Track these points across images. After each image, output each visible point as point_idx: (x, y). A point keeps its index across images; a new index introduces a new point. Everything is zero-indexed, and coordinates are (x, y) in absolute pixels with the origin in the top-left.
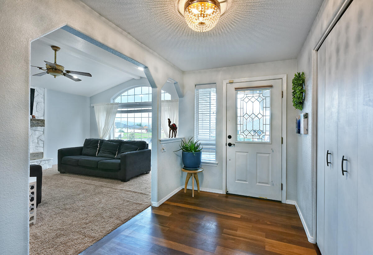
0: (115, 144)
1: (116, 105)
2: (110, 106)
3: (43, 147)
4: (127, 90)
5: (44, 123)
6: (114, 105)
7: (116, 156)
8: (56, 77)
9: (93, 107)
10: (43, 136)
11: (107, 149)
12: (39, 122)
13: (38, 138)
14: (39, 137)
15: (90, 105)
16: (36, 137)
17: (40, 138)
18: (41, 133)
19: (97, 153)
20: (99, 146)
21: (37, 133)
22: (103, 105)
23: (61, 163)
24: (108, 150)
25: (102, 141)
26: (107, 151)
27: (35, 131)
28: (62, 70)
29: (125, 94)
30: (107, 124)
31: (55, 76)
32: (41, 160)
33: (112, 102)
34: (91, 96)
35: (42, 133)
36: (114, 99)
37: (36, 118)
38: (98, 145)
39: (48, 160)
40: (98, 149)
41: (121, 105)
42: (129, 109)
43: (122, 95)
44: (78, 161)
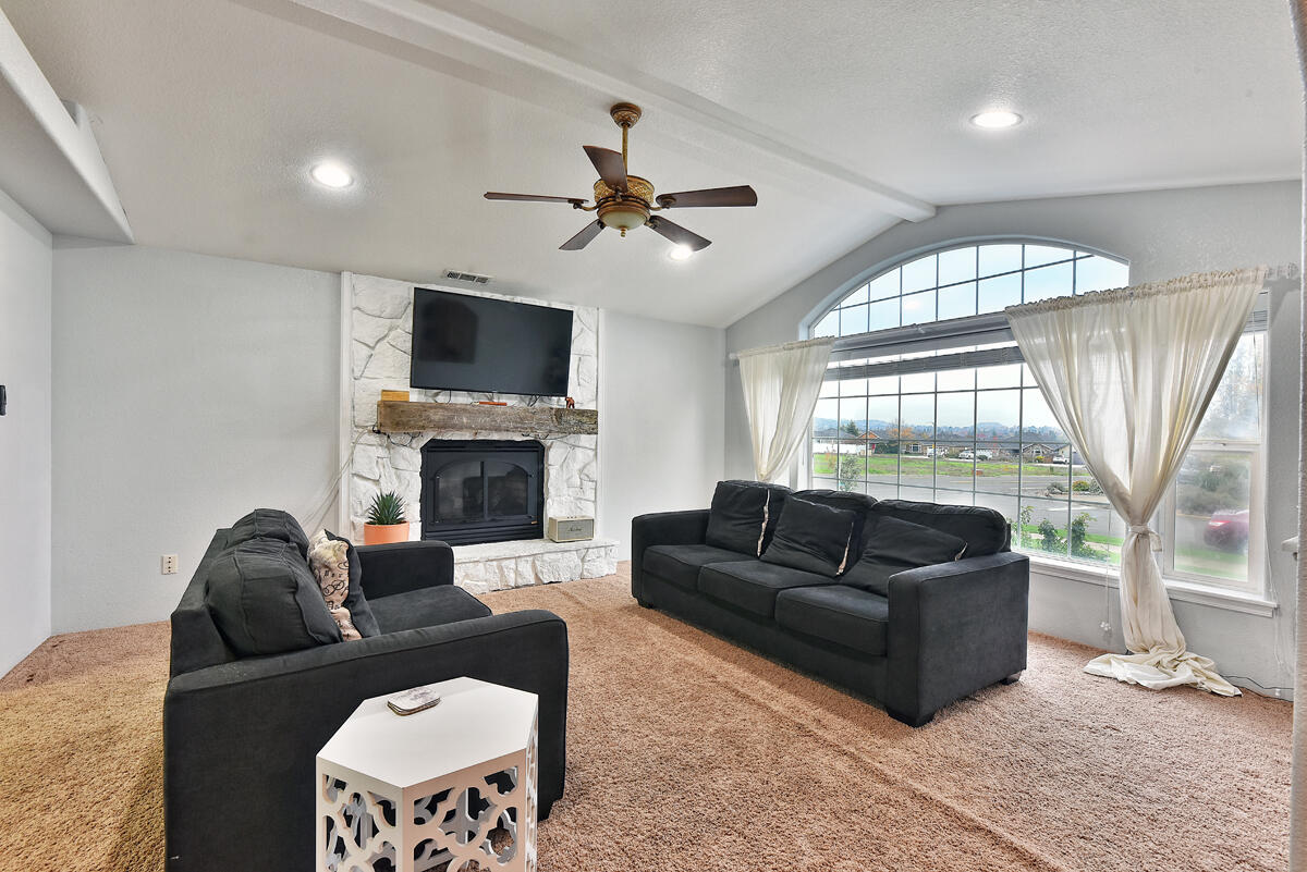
0: (836, 511)
1: (821, 347)
2: (797, 353)
3: (595, 501)
4: (867, 280)
5: (596, 423)
6: (815, 348)
7: (843, 566)
8: (627, 232)
9: (737, 363)
10: (594, 464)
11: (806, 534)
12: (585, 419)
13: (581, 471)
14: (584, 467)
15: (727, 356)
16: (578, 466)
17: (586, 471)
18: (588, 456)
19: (760, 542)
20: (766, 516)
21: (581, 456)
22: (770, 352)
23: (643, 570)
24: (809, 538)
25: (780, 495)
26: (803, 541)
27: (574, 446)
28: (647, 197)
29: (860, 295)
30: (784, 421)
31: (623, 228)
32: (587, 544)
33: (803, 336)
34: (729, 324)
35: (592, 453)
36: (809, 327)
37: (576, 407)
38: (766, 509)
39: (605, 547)
40: (764, 525)
41: (841, 346)
42: (873, 361)
43: (843, 304)
44: (695, 571)
